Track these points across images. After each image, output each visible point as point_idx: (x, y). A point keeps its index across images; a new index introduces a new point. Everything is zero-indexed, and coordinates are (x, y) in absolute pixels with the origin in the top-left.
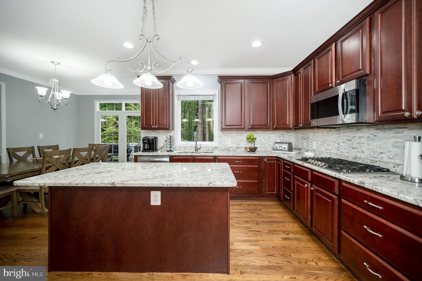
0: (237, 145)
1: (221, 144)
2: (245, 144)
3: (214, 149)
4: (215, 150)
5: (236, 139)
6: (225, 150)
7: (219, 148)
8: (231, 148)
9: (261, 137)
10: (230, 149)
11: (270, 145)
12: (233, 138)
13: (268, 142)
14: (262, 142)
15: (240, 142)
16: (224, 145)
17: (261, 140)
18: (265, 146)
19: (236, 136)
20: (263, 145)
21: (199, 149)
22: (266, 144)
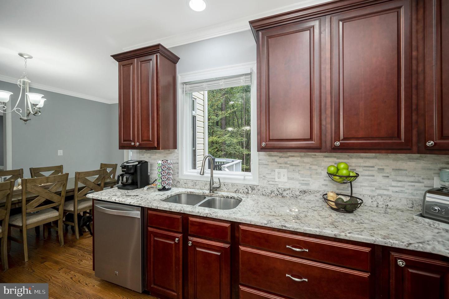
0: (302, 184)
1: (264, 179)
2: (323, 185)
3: (250, 189)
4: (250, 192)
5: (299, 170)
6: (273, 194)
7: (259, 187)
8: (288, 192)
9: (371, 169)
10: (285, 194)
11: (402, 192)
12: (294, 167)
13: (394, 184)
14: (376, 181)
15: (311, 178)
16: (271, 183)
17: (373, 176)
18: (385, 192)
19: (299, 164)
20: (379, 192)
21: (219, 187)
22: (390, 188)
